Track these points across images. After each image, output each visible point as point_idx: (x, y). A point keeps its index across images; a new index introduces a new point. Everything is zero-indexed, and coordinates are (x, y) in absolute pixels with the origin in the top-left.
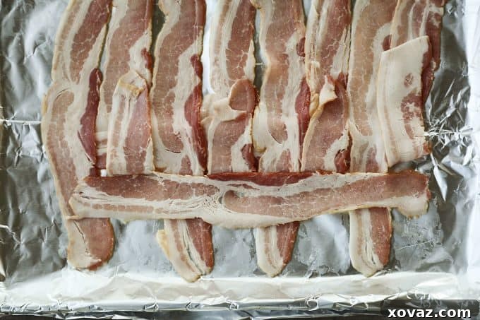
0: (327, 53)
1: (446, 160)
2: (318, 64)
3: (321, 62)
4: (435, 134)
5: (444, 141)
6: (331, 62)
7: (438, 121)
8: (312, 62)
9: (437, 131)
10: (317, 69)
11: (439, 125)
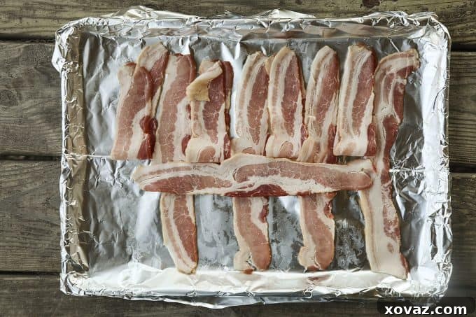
0: (321, 109)
1: (405, 189)
2: (314, 118)
3: (316, 116)
4: (398, 171)
5: (404, 176)
6: (324, 116)
7: (400, 161)
8: (311, 117)
9: (399, 169)
10: (314, 122)
11: (401, 164)
